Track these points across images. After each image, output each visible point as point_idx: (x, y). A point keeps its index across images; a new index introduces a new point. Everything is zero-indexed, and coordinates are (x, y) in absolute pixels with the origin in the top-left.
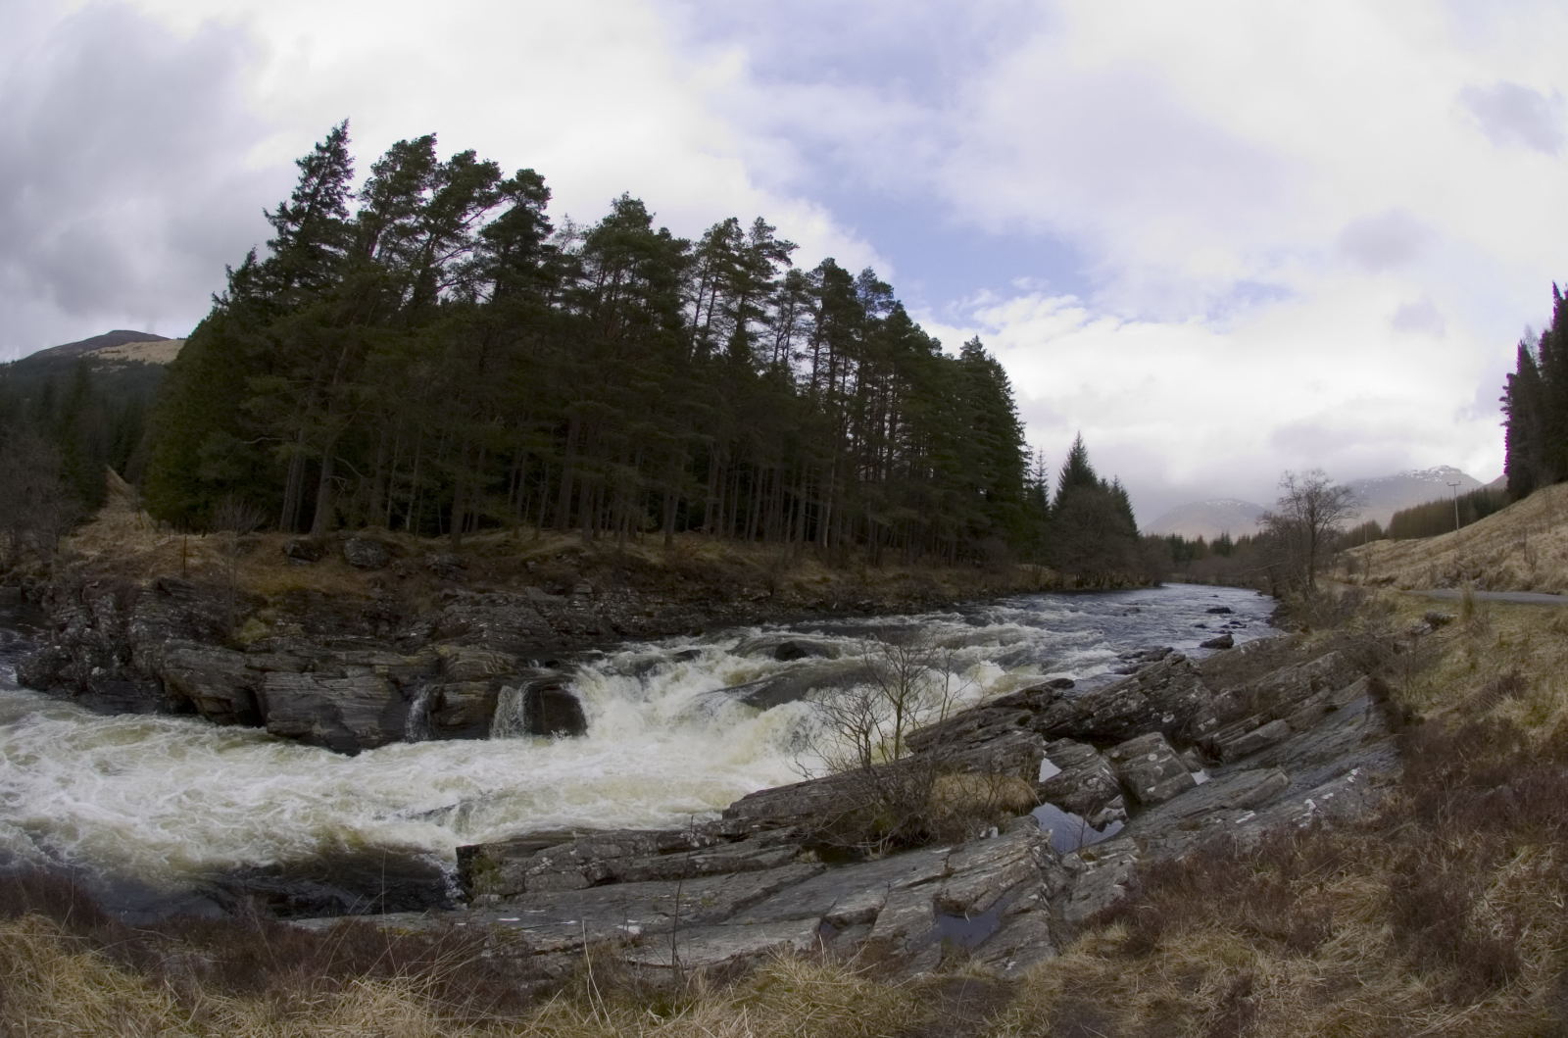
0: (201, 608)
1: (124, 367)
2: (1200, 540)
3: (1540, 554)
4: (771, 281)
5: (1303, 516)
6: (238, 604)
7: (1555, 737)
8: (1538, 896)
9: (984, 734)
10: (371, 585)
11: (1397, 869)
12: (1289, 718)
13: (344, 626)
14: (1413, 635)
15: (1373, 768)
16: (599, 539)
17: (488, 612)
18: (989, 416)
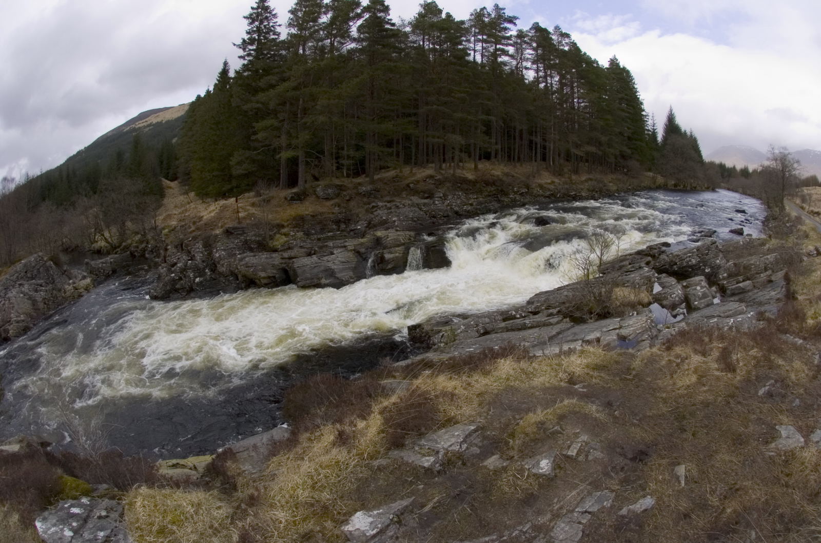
2: (734, 167)
4: (508, 35)
6: (270, 229)
9: (632, 268)
10: (333, 206)
12: (754, 281)
13: (324, 229)
16: (443, 170)
17: (396, 212)
18: (626, 97)
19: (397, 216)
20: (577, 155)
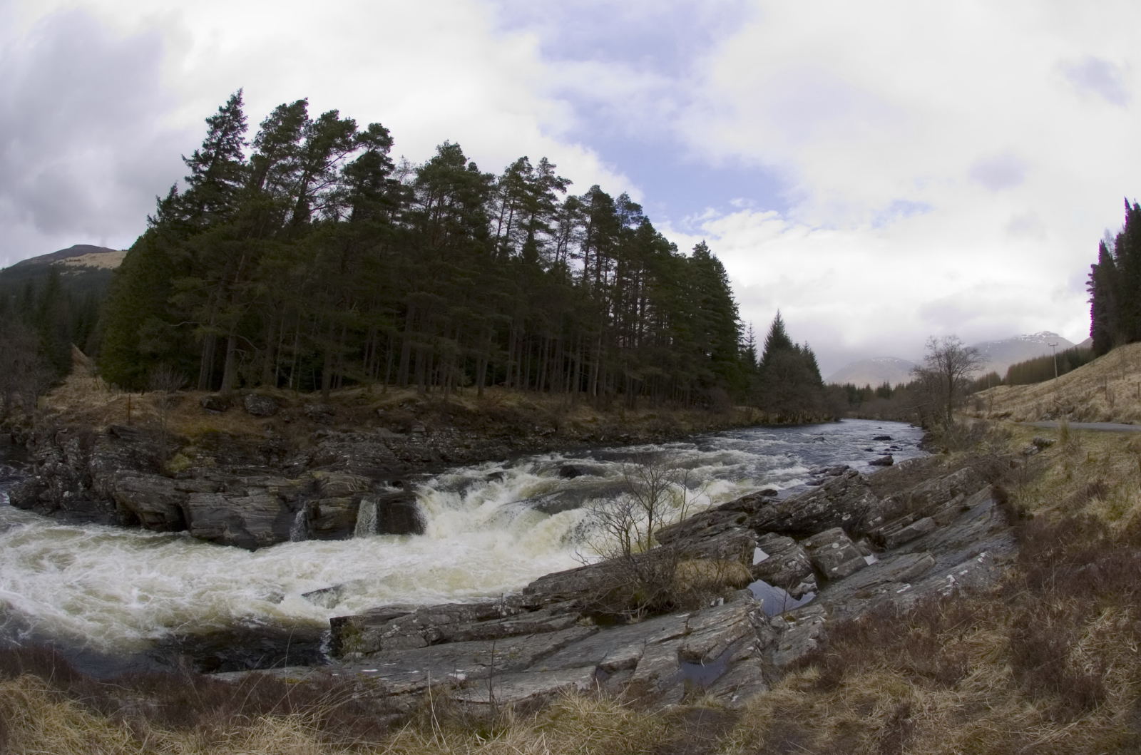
0: (141, 447)
1: (83, 271)
2: (868, 387)
3: (1117, 395)
4: (551, 204)
5: (943, 370)
6: (168, 443)
7: (1129, 526)
8: (1118, 644)
9: (712, 530)
10: (265, 428)
11: (1015, 625)
12: (934, 516)
13: (246, 458)
14: (1025, 454)
15: (998, 552)
16: (430, 392)
17: (350, 446)
18: (713, 298)
19: (351, 453)
20: (634, 380)
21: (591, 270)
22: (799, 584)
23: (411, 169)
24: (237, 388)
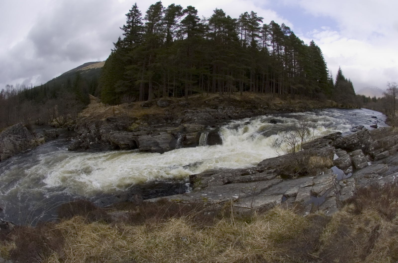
0: (120, 123)
1: (89, 71)
2: (369, 97)
4: (258, 27)
5: (392, 94)
6: (130, 120)
9: (321, 146)
10: (165, 111)
12: (389, 151)
13: (159, 122)
16: (224, 95)
17: (197, 115)
18: (318, 61)
19: (197, 117)
20: (294, 89)
21: (275, 50)
22: (347, 169)
23: (207, 19)
24: (154, 99)
